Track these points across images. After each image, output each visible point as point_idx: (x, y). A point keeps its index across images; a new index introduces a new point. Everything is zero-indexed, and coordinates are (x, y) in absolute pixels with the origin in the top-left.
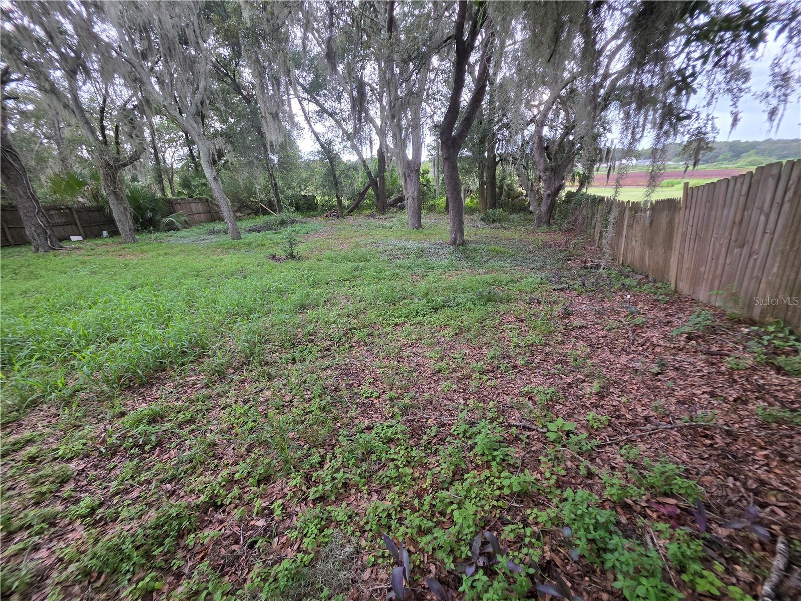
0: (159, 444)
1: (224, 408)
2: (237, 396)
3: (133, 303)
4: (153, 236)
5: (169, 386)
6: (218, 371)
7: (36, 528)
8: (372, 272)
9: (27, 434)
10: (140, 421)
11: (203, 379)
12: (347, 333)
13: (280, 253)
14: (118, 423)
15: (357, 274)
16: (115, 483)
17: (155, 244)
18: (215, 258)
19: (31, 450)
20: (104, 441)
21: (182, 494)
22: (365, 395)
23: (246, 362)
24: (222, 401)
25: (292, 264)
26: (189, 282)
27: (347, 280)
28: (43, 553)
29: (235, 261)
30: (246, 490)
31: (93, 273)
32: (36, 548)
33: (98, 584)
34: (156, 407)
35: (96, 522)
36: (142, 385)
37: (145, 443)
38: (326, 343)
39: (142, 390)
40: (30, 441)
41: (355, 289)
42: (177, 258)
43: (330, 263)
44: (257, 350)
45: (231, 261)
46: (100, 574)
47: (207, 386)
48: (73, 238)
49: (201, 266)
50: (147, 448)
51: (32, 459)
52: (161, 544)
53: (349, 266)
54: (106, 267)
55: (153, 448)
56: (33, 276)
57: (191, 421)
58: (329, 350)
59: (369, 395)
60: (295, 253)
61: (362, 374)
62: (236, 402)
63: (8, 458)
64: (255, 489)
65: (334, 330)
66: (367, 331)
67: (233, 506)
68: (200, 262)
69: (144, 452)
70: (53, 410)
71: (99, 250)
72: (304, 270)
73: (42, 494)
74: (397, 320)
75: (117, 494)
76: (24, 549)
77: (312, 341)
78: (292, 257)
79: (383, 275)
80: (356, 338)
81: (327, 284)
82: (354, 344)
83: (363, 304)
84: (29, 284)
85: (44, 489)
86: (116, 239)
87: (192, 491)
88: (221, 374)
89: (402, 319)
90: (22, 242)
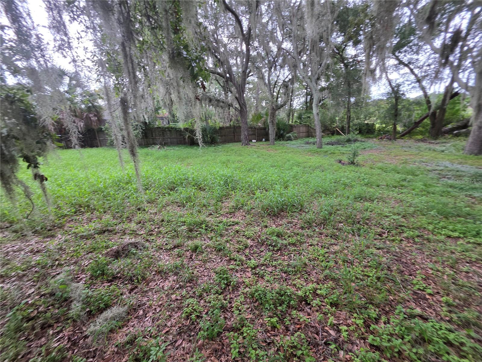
0: (280, 249)
1: (311, 245)
2: (318, 241)
3: (273, 175)
4: (282, 142)
5: (284, 221)
6: (308, 222)
7: (238, 262)
8: (420, 185)
9: (236, 220)
10: (273, 233)
11: (300, 223)
12: (397, 228)
13: (345, 159)
14: (265, 230)
15: (404, 183)
16: (263, 259)
17: (281, 147)
18: (307, 157)
19: (237, 227)
20: (259, 236)
21: (289, 283)
22: (417, 286)
23: (324, 223)
24: (310, 241)
25: (352, 168)
26: (295, 168)
27: (395, 187)
28: (238, 275)
29: (318, 160)
30: (324, 304)
31: (258, 157)
32: (237, 271)
33: (256, 304)
34: (280, 229)
35: (256, 274)
36: (274, 215)
37: (274, 246)
38: (379, 230)
39: (274, 218)
40: (237, 224)
41: (403, 195)
42: (290, 155)
43: (379, 171)
44: (332, 218)
45: (315, 160)
46: (257, 300)
47: (302, 228)
48: (253, 141)
49: (300, 160)
50: (276, 249)
51: (237, 232)
52: (281, 305)
53: (398, 176)
54: (262, 155)
55: (278, 250)
56: (240, 155)
57: (294, 245)
58: (380, 235)
59: (422, 288)
60: (355, 162)
61: (412, 267)
62: (318, 244)
63: (231, 227)
64: (328, 307)
65: (386, 222)
66: (417, 233)
67: (316, 309)
68: (300, 158)
69: (274, 250)
70: (244, 214)
71: (261, 147)
72: (361, 173)
73: (240, 249)
74: (451, 233)
75: (263, 265)
76: (234, 269)
77: (367, 224)
78: (353, 163)
79: (431, 189)
80: (405, 235)
81: (378, 186)
82: (404, 239)
83: (412, 209)
84: (239, 158)
85: (240, 247)
86: (267, 143)
87: (295, 285)
88: (309, 224)
89: (456, 234)
90: (239, 141)
